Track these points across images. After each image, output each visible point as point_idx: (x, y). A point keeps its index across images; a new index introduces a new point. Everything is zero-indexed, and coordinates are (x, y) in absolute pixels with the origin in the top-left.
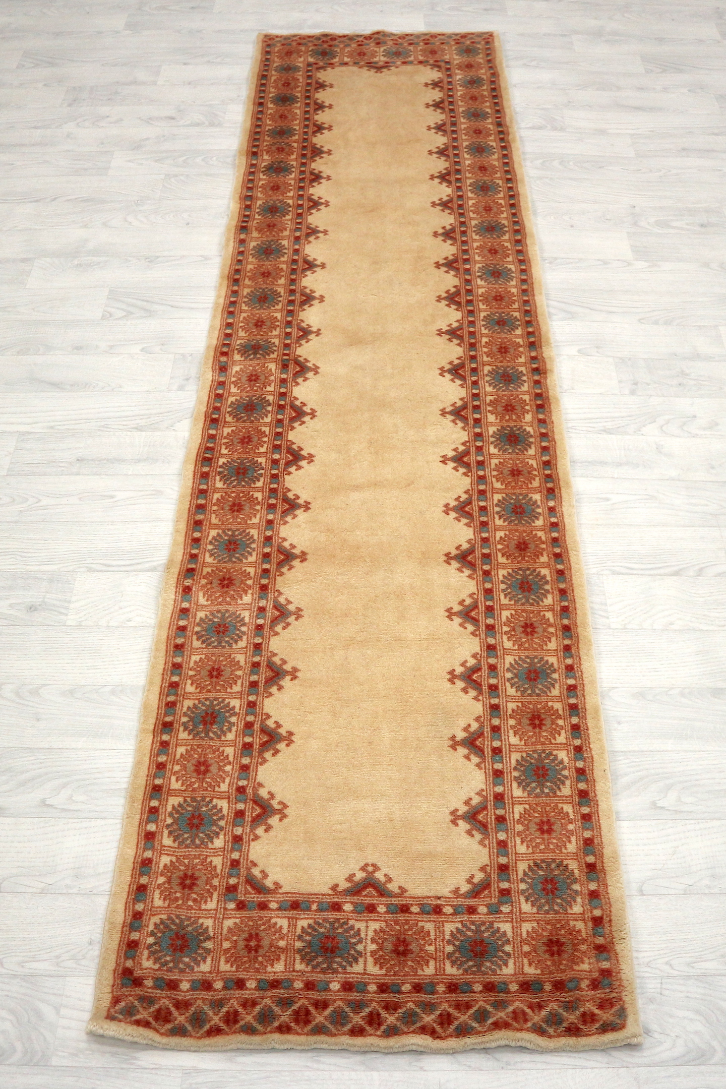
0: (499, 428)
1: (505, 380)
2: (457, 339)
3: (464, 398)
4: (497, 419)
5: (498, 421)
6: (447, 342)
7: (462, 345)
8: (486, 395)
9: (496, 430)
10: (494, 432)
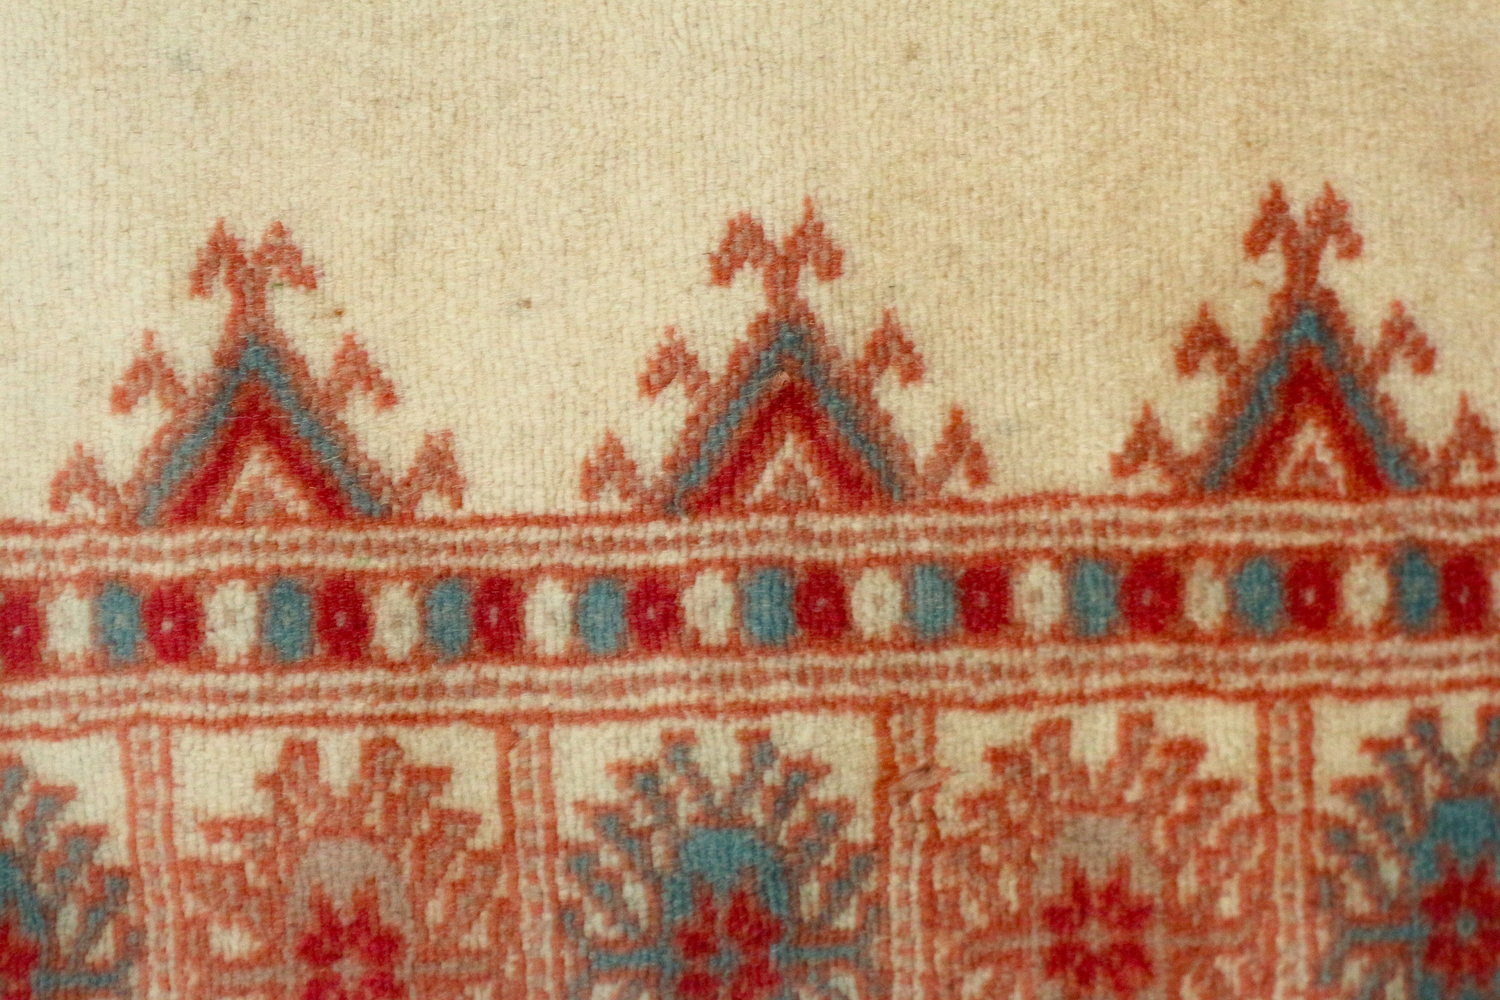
0: (113, 853)
1: (696, 944)
2: (1221, 426)
3: (454, 487)
4: (214, 829)
5: (192, 843)
6: (1181, 312)
7: (1149, 480)
8: (501, 722)
9: (83, 813)
10: (62, 795)
